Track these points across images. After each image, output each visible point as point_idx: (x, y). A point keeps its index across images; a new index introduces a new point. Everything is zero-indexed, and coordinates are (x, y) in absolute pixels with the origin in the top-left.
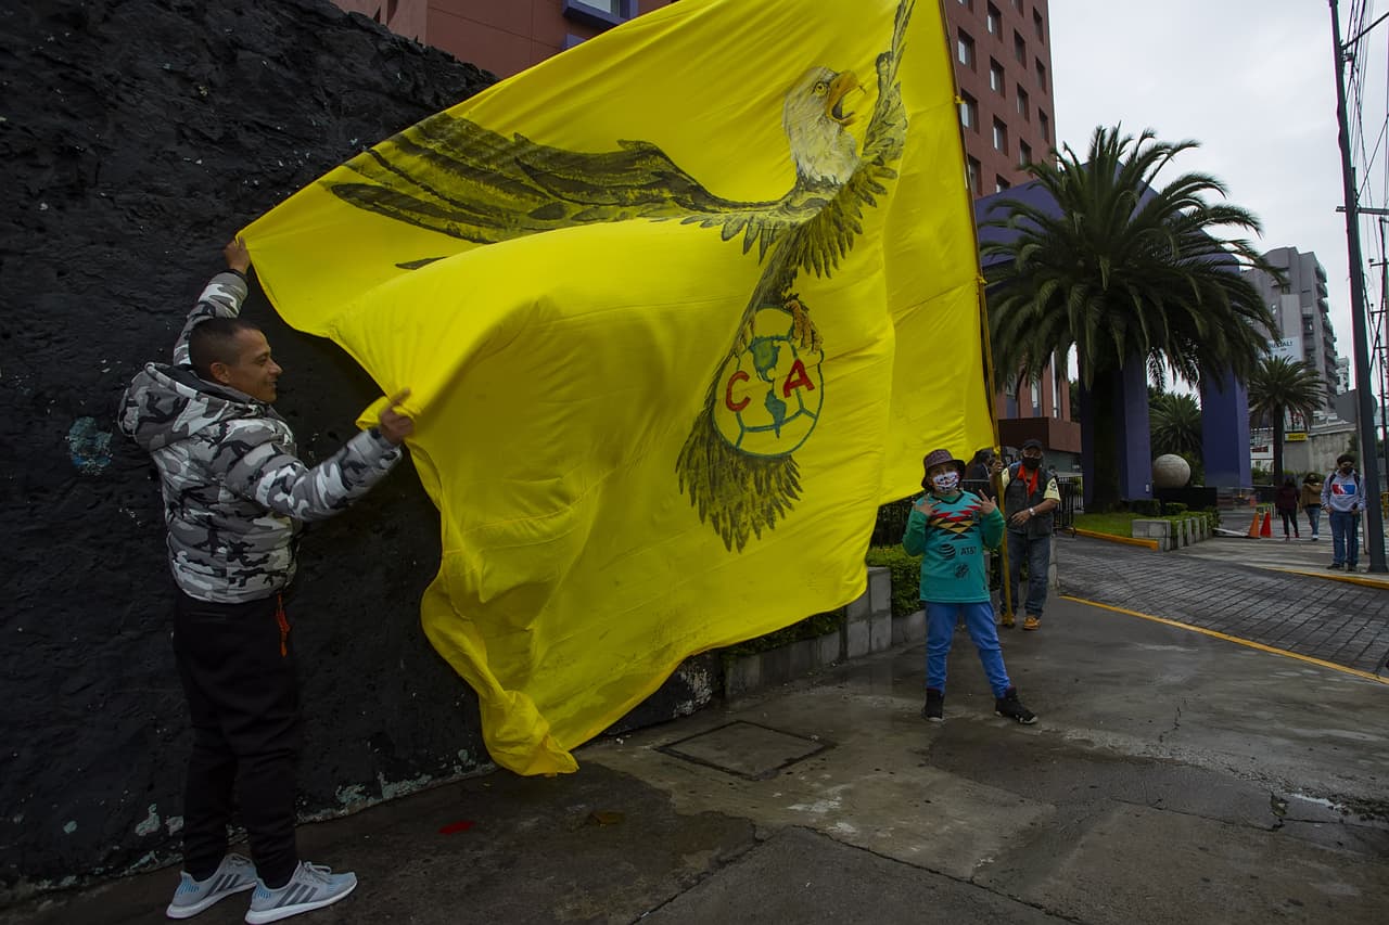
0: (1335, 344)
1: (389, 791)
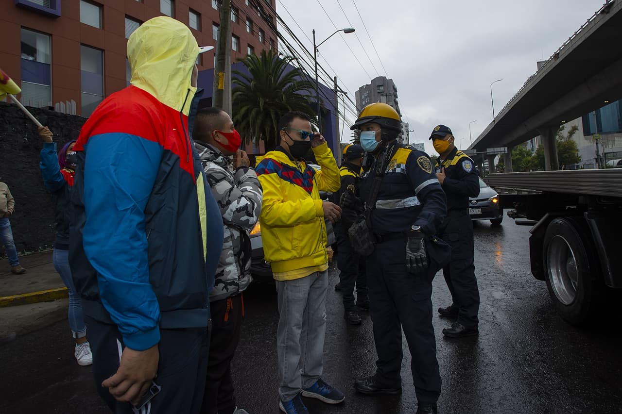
1: (26, 253)
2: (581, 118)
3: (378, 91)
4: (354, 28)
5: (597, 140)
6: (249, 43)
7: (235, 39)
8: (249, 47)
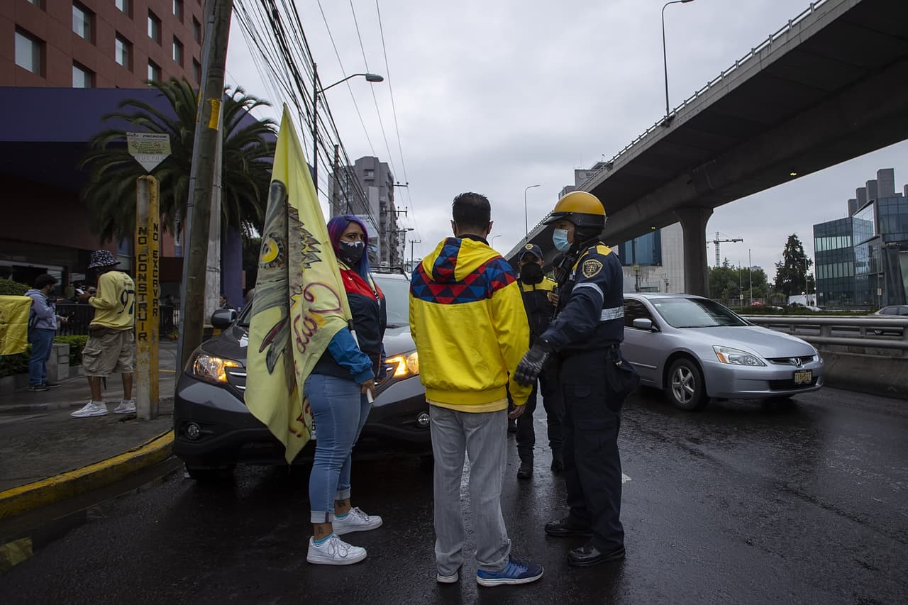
0: (398, 221)
2: (617, 246)
3: (366, 178)
4: (382, 76)
5: (637, 271)
6: (152, 58)
7: (121, 44)
8: (151, 66)
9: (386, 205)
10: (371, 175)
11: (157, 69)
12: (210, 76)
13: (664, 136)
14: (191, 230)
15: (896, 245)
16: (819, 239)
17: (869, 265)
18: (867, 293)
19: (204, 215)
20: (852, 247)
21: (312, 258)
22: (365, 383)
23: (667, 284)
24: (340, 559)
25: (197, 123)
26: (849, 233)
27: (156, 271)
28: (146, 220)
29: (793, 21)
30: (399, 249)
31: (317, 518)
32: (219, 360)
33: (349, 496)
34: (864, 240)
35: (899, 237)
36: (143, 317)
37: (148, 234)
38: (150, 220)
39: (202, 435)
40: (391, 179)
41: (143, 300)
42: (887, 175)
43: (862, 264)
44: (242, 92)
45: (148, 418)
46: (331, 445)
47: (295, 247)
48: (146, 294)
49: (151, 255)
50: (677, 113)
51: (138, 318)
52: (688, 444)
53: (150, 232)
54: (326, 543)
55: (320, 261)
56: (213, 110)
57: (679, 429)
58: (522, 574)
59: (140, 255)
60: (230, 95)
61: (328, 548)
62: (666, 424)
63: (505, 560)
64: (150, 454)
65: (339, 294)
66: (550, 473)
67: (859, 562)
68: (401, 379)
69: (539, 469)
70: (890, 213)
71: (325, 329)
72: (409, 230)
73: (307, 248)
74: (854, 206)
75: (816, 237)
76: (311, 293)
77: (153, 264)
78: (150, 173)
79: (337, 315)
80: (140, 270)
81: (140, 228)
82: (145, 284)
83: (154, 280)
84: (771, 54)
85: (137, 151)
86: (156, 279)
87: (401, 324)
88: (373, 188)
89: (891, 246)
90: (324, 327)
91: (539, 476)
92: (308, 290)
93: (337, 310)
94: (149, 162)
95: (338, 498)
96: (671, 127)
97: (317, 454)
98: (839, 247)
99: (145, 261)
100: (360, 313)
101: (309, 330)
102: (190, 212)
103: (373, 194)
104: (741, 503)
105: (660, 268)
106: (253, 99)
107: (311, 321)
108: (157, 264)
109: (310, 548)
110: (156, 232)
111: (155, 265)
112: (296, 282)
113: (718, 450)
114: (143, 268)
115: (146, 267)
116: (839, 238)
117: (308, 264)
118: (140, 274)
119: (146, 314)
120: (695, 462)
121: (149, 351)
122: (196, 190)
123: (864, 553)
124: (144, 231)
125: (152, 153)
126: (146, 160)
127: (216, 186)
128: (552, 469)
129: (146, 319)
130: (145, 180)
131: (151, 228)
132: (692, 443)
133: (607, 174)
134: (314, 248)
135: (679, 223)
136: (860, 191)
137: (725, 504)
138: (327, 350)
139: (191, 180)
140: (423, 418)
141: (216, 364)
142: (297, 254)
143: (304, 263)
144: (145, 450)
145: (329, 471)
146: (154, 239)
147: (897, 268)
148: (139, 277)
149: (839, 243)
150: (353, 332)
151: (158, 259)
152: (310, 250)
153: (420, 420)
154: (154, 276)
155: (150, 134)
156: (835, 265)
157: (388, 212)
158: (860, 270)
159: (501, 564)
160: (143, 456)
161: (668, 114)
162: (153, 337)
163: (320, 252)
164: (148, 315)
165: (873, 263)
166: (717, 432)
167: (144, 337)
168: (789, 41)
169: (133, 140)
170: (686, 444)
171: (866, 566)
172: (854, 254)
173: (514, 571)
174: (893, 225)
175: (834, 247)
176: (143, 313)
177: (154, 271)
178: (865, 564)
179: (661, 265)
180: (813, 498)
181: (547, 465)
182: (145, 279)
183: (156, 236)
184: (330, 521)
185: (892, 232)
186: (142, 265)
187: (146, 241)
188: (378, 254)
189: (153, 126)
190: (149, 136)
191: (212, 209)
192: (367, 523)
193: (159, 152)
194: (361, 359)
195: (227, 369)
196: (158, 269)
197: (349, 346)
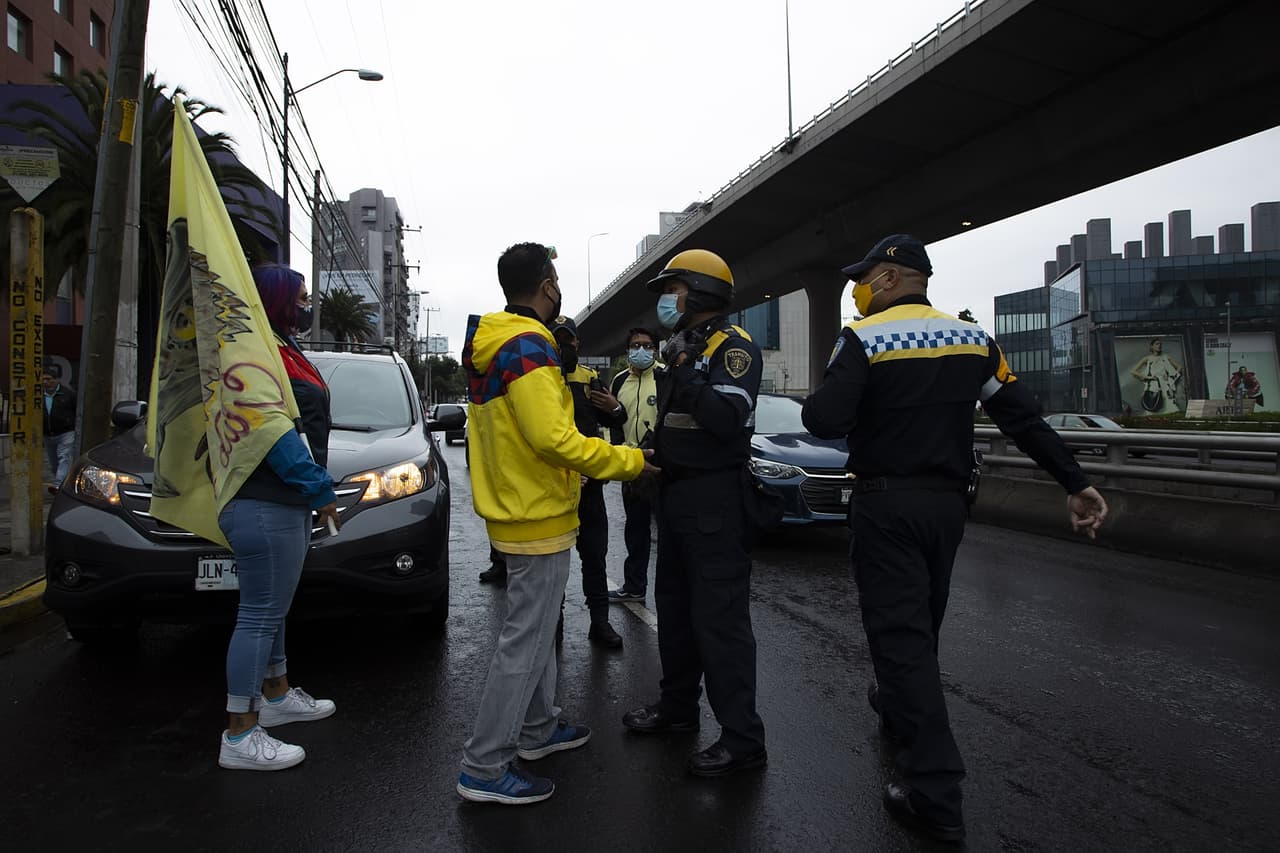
0: (408, 281)
3: (365, 219)
4: (381, 73)
6: (60, 43)
7: (16, 21)
8: (58, 53)
9: (392, 258)
10: (372, 214)
11: (67, 58)
12: (122, 67)
13: (784, 166)
14: (93, 287)
15: (1110, 327)
16: (1002, 317)
17: (1071, 354)
18: (1067, 394)
19: (112, 266)
20: (1048, 329)
21: (236, 326)
22: (325, 508)
23: (786, 376)
24: (267, 762)
25: (102, 134)
26: (1044, 308)
27: (40, 345)
28: (24, 272)
29: (971, 4)
30: (410, 319)
31: (235, 705)
32: (113, 475)
33: (285, 671)
34: (1066, 320)
35: (1115, 317)
36: (19, 410)
37: (27, 292)
38: (30, 271)
39: (83, 581)
40: (400, 221)
41: (19, 386)
42: (1100, 228)
43: (1061, 354)
44: (184, 93)
45: (27, 553)
46: (264, 601)
47: (205, 311)
48: (24, 378)
49: (31, 323)
50: (804, 133)
51: (13, 411)
52: (789, 604)
53: (30, 289)
54: (246, 739)
55: (251, 331)
56: (125, 115)
57: (778, 582)
58: (521, 791)
59: (15, 322)
60: (168, 96)
61: (248, 747)
62: (761, 576)
63: (502, 767)
64: (22, 604)
65: (279, 380)
66: (587, 643)
67: (1012, 783)
68: (373, 504)
69: (571, 636)
70: (1103, 282)
71: (263, 430)
72: (423, 293)
73: (228, 312)
74: (1053, 271)
75: (997, 313)
76: (239, 377)
77: (35, 334)
78: (31, 205)
79: (279, 410)
80: (15, 343)
81: (16, 283)
82: (23, 364)
83: (36, 358)
84: (938, 51)
85: (12, 172)
86: (37, 355)
87: (380, 426)
88: (375, 233)
89: (1104, 328)
90: (262, 428)
91: (569, 646)
92: (232, 373)
93: (280, 404)
94: (29, 189)
95: (269, 676)
96: (795, 153)
97: (241, 614)
98: (1030, 328)
99: (23, 330)
100: (311, 407)
101: (235, 432)
102: (92, 262)
103: (375, 242)
104: (853, 693)
105: (777, 353)
106: (200, 103)
107: (238, 419)
108: (41, 335)
109: (223, 746)
110: (38, 288)
111: (38, 337)
112: (213, 363)
113: (831, 615)
114: (19, 340)
115: (24, 339)
116: (1030, 316)
117: (231, 336)
118: (15, 349)
119: (24, 406)
120: (795, 631)
121: (28, 458)
122: (100, 230)
123: (1021, 769)
124: (22, 287)
125: (32, 175)
126: (24, 184)
127: (131, 224)
128: (589, 638)
129: (23, 413)
130: (23, 215)
131: (31, 283)
132: (795, 604)
133: (703, 219)
134: (239, 313)
135: (804, 290)
136: (1062, 250)
137: (829, 692)
138: (264, 461)
139: (93, 216)
140: (404, 561)
141: (108, 478)
142: (210, 322)
143: (224, 334)
144: (16, 599)
145: (259, 639)
146: (36, 300)
147: (1110, 360)
148: (15, 353)
149: (1031, 322)
150: (304, 436)
151: (42, 328)
152: (233, 315)
153: (399, 564)
154: (36, 352)
155: (30, 148)
156: (1024, 354)
157: (396, 269)
158: (1059, 361)
159: (497, 771)
160: (11, 608)
161: (791, 135)
162: (35, 439)
163: (249, 318)
164: (27, 407)
165: (1076, 352)
166: (833, 588)
167: (20, 438)
168: (965, 32)
169: (5, 156)
170: (786, 604)
171: (1020, 789)
172: (1050, 339)
173: (511, 786)
174: (1107, 299)
175: (1023, 329)
176: (19, 403)
177: (36, 344)
178: (1020, 786)
179: (778, 349)
180: (958, 688)
181: (583, 631)
182: (22, 355)
183: (38, 295)
184: (255, 710)
185: (1106, 308)
186: (20, 335)
187: (23, 301)
188: (381, 327)
189: (55, 137)
190: (28, 151)
191: (125, 257)
192: (313, 710)
193: (43, 175)
194: (316, 475)
195: (121, 487)
196: (41, 342)
197: (300, 455)
